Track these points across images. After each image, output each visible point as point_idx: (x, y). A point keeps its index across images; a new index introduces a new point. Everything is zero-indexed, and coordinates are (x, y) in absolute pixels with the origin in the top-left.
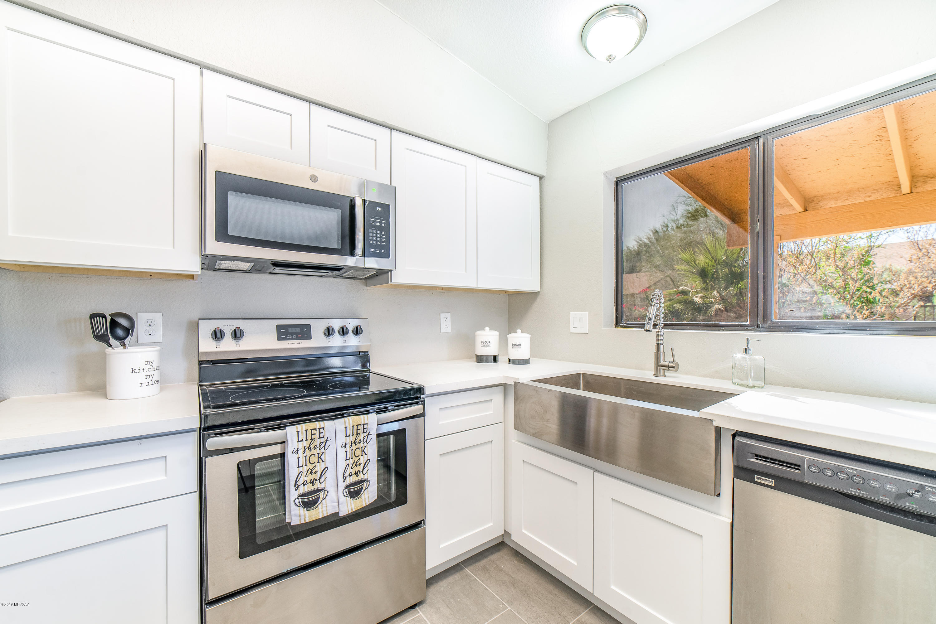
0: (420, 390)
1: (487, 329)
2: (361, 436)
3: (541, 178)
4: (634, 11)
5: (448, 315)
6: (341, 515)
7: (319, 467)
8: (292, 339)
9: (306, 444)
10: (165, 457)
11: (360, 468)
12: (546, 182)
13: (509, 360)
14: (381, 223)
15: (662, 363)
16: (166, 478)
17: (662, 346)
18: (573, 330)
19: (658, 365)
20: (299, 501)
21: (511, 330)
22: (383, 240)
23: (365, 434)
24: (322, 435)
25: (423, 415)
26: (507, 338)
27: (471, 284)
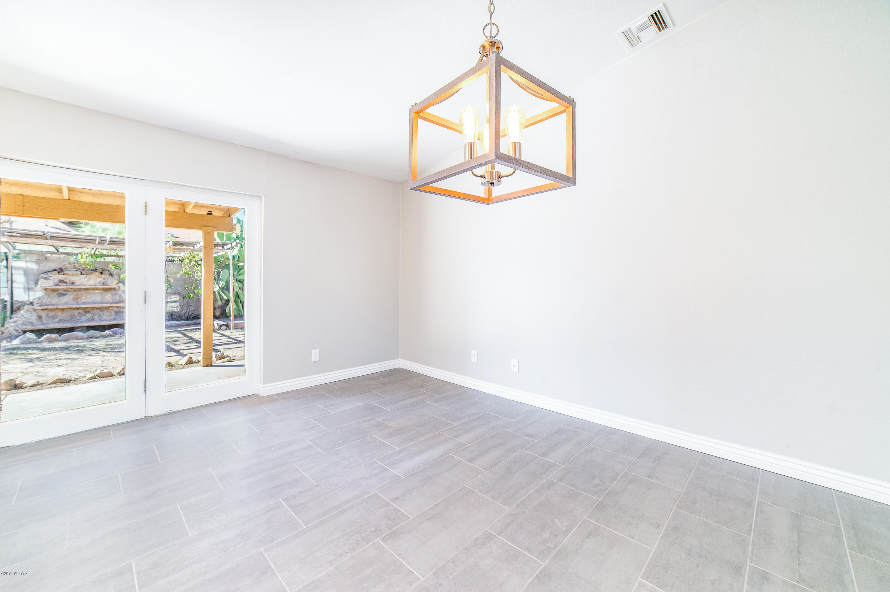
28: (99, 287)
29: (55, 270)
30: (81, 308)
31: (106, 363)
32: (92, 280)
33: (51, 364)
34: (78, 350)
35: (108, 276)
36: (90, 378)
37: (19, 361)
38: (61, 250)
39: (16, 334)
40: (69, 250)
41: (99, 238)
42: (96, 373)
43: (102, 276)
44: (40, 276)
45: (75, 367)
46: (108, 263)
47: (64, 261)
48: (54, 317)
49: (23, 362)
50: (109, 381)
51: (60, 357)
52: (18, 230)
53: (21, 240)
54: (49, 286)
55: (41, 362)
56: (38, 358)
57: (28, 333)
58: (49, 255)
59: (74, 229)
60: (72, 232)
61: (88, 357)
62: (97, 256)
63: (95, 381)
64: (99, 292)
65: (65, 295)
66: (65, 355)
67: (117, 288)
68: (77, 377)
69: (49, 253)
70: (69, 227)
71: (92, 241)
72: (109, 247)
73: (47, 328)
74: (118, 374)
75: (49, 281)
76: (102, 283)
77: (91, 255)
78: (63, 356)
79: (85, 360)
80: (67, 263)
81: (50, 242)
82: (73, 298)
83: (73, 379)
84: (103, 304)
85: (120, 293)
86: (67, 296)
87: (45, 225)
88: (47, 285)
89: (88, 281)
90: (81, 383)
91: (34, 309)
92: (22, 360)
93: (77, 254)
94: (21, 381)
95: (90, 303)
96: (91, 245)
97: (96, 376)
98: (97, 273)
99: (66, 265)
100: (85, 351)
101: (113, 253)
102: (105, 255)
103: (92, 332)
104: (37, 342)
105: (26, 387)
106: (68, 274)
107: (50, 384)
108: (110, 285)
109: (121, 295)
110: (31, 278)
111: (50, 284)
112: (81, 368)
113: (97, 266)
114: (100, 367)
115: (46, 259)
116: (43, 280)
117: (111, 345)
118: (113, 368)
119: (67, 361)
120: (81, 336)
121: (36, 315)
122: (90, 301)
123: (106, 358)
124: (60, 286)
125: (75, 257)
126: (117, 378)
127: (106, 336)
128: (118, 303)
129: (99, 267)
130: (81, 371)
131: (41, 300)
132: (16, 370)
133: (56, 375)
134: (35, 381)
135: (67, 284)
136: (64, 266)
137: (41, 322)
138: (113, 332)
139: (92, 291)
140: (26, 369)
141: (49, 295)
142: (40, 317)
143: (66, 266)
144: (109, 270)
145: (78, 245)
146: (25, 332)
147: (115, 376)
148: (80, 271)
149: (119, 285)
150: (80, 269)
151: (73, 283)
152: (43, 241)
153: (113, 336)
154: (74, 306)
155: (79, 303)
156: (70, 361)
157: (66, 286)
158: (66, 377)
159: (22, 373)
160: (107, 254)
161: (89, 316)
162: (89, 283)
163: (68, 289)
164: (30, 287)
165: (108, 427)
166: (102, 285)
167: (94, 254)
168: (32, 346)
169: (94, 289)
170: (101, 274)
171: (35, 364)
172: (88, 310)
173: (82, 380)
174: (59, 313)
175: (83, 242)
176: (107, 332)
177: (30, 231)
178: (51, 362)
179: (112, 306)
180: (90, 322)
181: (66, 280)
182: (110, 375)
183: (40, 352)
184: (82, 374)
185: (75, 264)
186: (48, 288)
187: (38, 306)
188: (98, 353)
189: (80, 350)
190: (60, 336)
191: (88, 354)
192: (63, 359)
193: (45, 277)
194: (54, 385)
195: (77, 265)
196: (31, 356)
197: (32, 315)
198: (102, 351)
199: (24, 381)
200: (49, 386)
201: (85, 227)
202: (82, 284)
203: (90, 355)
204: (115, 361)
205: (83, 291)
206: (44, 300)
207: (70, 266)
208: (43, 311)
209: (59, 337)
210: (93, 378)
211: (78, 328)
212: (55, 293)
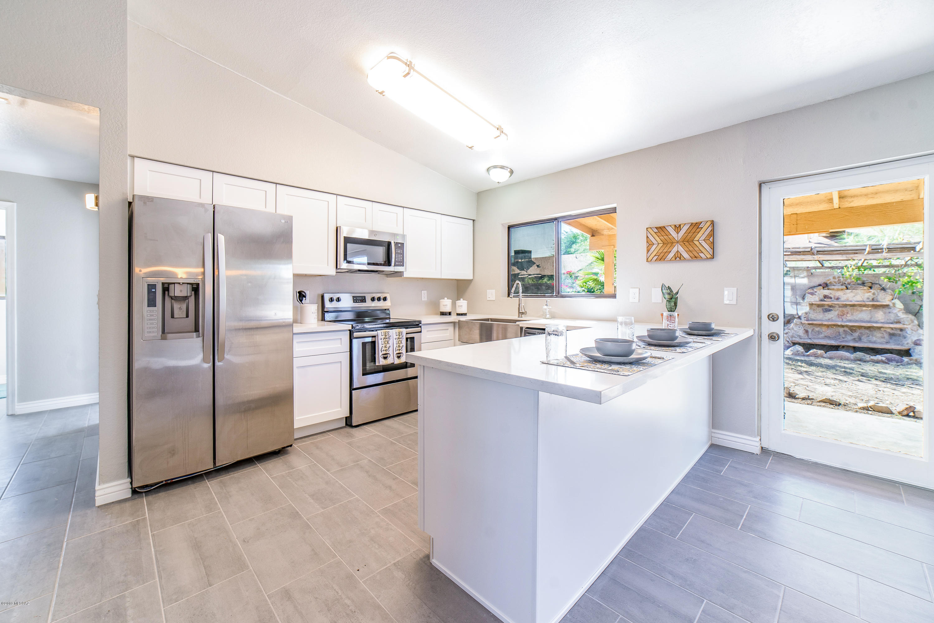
0: (420, 322)
1: (446, 298)
2: (401, 336)
3: (474, 220)
4: (506, 168)
5: (426, 292)
6: (395, 363)
7: (388, 346)
8: (359, 302)
9: (384, 337)
10: (341, 339)
11: (400, 348)
12: (476, 222)
13: (457, 314)
14: (400, 251)
15: (521, 311)
16: (341, 346)
17: (521, 305)
18: (488, 299)
19: (519, 313)
20: (382, 356)
21: (458, 299)
22: (401, 258)
23: (402, 336)
24: (389, 334)
25: (421, 332)
26: (456, 303)
27: (439, 277)
28: (867, 303)
29: (820, 285)
30: (847, 326)
31: (880, 394)
32: (859, 296)
33: (819, 380)
34: (845, 372)
35: (879, 291)
36: (862, 408)
37: (791, 371)
38: (826, 264)
39: (788, 345)
40: (833, 264)
41: (870, 247)
42: (870, 404)
43: (871, 290)
44: (807, 291)
45: (843, 390)
46: (878, 276)
47: (828, 275)
48: (819, 333)
49: (794, 372)
50: (886, 419)
51: (827, 375)
52: (790, 249)
53: (792, 257)
54: (814, 302)
55: (809, 377)
56: (806, 372)
57: (797, 345)
58: (814, 270)
59: (836, 242)
60: (834, 244)
61: (857, 383)
62: (865, 268)
63: (868, 413)
64: (867, 309)
65: (830, 310)
66: (832, 374)
67: (891, 305)
68: (847, 402)
69: (814, 269)
70: (830, 241)
71: (860, 251)
72: (882, 256)
73: (813, 343)
74: (899, 413)
75: (814, 296)
76: (871, 299)
77: (859, 268)
78: (830, 375)
79: (854, 385)
80: (831, 278)
81: (816, 257)
82: (838, 314)
83: (842, 403)
84: (873, 323)
85: (895, 311)
86: (832, 312)
87: (808, 241)
88: (813, 300)
89: (854, 296)
90: (851, 411)
91: (801, 323)
92: (793, 370)
93: (842, 268)
94: (794, 391)
95: (856, 321)
96: (859, 256)
97: (869, 407)
98: (865, 287)
99: (830, 279)
100: (853, 375)
101: (887, 263)
102: (876, 266)
103: (859, 354)
104: (804, 355)
105: (798, 398)
106: (833, 289)
107: (819, 402)
108: (881, 301)
109: (897, 314)
110: (798, 293)
111: (815, 299)
112: (850, 394)
113: (865, 279)
114: (874, 398)
115: (812, 274)
116: (809, 295)
117: (885, 373)
118: (891, 403)
119: (835, 382)
120: (847, 357)
121: (803, 329)
122: (857, 319)
123: (880, 389)
124: (824, 301)
125: (839, 271)
126: (898, 418)
127: (878, 362)
128: (892, 323)
129: (867, 280)
130: (850, 396)
131: (807, 315)
132: (789, 379)
133: (824, 393)
134: (806, 394)
135: (832, 299)
136: (828, 281)
137: (808, 336)
138: (887, 359)
139: (859, 308)
140: (797, 380)
141: (814, 310)
142: (807, 332)
143: (830, 281)
144: (880, 283)
145: (844, 257)
146: (794, 344)
147: (895, 415)
148: (845, 286)
149: (893, 301)
150: (845, 284)
151: (838, 299)
152: (809, 257)
153: (886, 363)
154: (839, 324)
155: (844, 320)
156: (837, 382)
157: (830, 301)
158: (834, 399)
159: (794, 383)
160: (877, 264)
161: (856, 335)
162: (855, 299)
163: (833, 305)
164: (798, 301)
165: (898, 484)
166: (870, 301)
167: (862, 265)
168: (800, 359)
169: (861, 306)
170: (869, 288)
171: (804, 377)
172: (854, 329)
173: (852, 407)
174: (824, 329)
175: (851, 254)
176: (879, 357)
177: (799, 248)
178: (819, 379)
179: (883, 326)
180: (857, 342)
181: (832, 296)
182: (888, 412)
183: (808, 366)
184: (852, 401)
185: (840, 279)
186: (813, 303)
187: (805, 320)
188: (869, 380)
189: (847, 373)
190: (826, 353)
191: (857, 378)
192: (830, 378)
193: (811, 292)
194: (823, 404)
195: (842, 279)
196: (800, 368)
197: (800, 328)
198: (874, 379)
199: (796, 392)
200: (818, 404)
201: (848, 238)
202: (848, 299)
203: (859, 380)
204: (893, 396)
205: (848, 307)
206: (810, 315)
207: (834, 280)
208: (810, 326)
209: (824, 353)
210: (866, 409)
211: (843, 347)
212: (820, 309)
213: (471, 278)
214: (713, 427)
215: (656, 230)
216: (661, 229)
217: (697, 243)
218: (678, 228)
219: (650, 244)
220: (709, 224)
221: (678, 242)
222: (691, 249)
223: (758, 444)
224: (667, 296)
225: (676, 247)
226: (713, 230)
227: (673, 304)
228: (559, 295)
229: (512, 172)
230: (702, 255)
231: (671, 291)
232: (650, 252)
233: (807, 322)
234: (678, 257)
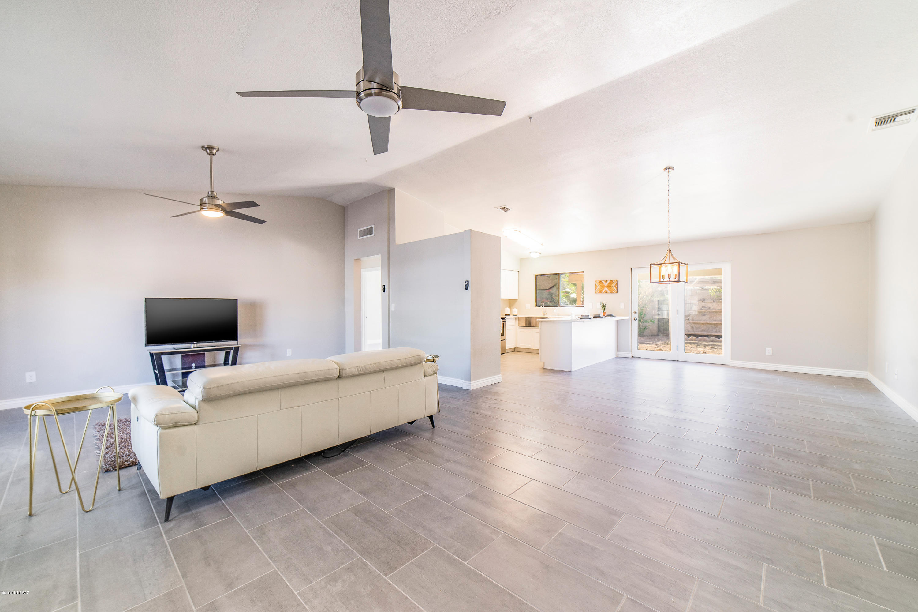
3: (518, 271)
4: (538, 253)
12: (520, 272)
13: (513, 315)
15: (543, 313)
17: (541, 310)
18: (527, 308)
21: (513, 308)
26: (512, 310)
48: (699, 328)
86: (706, 316)
174: (701, 325)
213: (517, 298)
214: (618, 351)
215: (598, 282)
216: (600, 281)
217: (612, 287)
218: (606, 282)
219: (596, 287)
220: (616, 281)
221: (606, 287)
222: (610, 289)
223: (631, 354)
224: (602, 306)
225: (605, 289)
226: (617, 283)
227: (604, 309)
228: (560, 306)
229: (540, 254)
230: (613, 291)
231: (603, 304)
232: (597, 290)
233: (692, 322)
234: (606, 292)
